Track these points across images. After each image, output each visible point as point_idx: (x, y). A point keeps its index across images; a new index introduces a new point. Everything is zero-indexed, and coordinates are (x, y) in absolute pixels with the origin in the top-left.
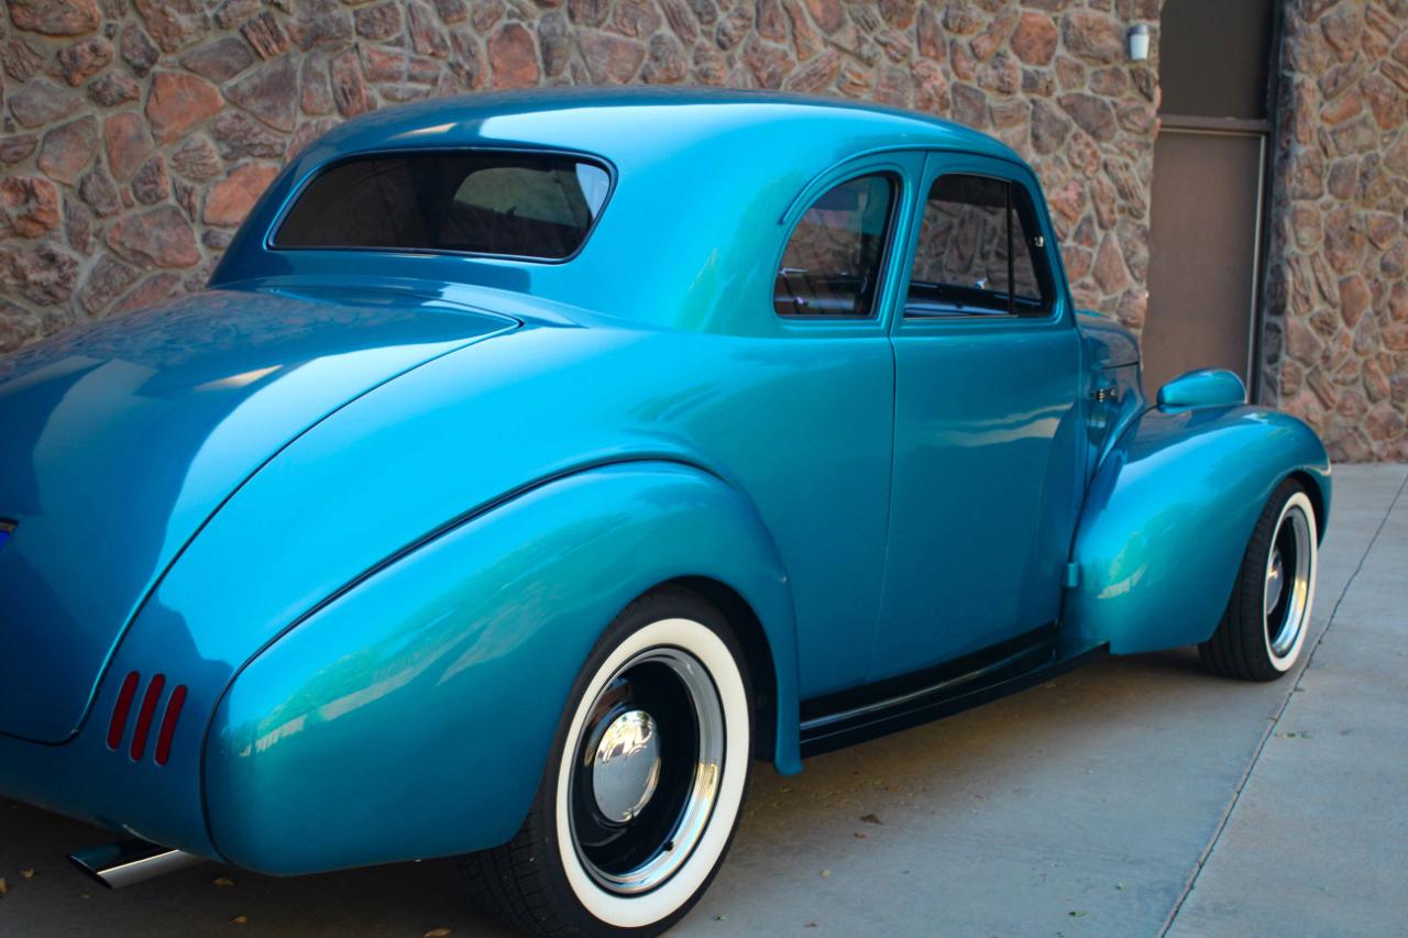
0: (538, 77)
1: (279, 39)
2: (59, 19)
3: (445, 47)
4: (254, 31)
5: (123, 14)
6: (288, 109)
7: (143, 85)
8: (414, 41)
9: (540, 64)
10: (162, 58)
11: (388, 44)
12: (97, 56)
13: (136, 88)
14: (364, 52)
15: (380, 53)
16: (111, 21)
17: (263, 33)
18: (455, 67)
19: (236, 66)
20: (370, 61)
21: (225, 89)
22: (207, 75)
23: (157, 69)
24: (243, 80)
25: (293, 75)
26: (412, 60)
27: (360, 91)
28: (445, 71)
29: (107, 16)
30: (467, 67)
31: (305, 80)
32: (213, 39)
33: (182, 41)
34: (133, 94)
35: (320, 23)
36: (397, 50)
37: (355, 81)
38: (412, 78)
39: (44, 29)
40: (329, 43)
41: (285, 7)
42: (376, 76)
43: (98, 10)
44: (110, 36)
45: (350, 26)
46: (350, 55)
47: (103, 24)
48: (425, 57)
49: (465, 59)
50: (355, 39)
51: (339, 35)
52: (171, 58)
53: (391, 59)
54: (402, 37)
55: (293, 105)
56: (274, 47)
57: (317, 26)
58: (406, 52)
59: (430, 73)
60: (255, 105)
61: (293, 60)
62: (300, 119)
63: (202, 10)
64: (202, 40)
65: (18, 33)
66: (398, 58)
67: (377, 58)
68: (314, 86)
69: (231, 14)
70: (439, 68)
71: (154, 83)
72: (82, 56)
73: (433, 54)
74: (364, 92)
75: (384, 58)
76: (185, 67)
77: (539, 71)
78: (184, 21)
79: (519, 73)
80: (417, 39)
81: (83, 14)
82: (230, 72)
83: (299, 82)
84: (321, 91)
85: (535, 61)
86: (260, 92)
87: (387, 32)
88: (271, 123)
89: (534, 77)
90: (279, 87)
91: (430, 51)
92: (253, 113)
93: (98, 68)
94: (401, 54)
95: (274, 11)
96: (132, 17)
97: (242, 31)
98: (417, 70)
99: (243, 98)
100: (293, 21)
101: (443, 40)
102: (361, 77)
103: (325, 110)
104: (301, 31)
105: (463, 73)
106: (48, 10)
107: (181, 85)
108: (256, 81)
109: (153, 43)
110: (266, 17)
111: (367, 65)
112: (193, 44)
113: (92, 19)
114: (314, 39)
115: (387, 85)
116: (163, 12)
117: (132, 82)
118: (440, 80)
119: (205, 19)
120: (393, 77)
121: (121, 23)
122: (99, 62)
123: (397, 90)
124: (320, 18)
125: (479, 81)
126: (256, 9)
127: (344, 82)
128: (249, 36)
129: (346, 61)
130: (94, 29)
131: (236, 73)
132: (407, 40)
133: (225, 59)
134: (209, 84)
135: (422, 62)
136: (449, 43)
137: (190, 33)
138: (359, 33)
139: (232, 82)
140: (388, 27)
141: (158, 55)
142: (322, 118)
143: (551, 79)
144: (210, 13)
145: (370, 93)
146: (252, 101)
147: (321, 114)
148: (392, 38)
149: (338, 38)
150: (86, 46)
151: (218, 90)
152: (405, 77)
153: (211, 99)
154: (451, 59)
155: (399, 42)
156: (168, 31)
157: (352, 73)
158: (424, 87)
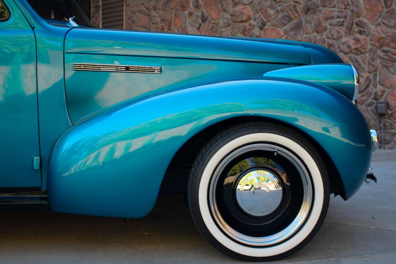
0: (383, 9)
1: (297, 12)
2: (241, 18)
3: (349, 5)
4: (290, 11)
5: (258, 13)
6: (300, 33)
7: (263, 32)
8: (338, 5)
9: (383, 4)
10: (267, 24)
11: (331, 8)
12: (251, 26)
13: (261, 34)
14: (323, 12)
15: (328, 11)
16: (255, 16)
17: (293, 11)
18: (352, 11)
19: (286, 22)
20: (325, 14)
21: (283, 30)
22: (278, 27)
23: (266, 27)
24: (287, 27)
25: (302, 22)
26: (338, 11)
27: (321, 24)
28: (349, 13)
29: (255, 14)
30: (356, 10)
31: (306, 23)
32: (280, 16)
33: (271, 18)
34: (260, 35)
35: (308, 5)
36: (334, 9)
37: (320, 22)
38: (338, 17)
39: (238, 21)
40: (312, 11)
41: (299, 2)
42: (327, 19)
43: (252, 13)
44: (254, 20)
45: (319, 4)
46: (319, 13)
47: (253, 17)
48: (342, 10)
49: (356, 8)
50: (321, 8)
51: (314, 7)
52: (270, 23)
53: (331, 12)
54: (335, 4)
55: (302, 32)
56: (296, 15)
57: (308, 6)
58: (336, 9)
59: (344, 15)
60: (292, 34)
61: (302, 18)
62: (305, 36)
63: (277, 8)
64: (277, 16)
65: (234, 23)
66: (334, 11)
67: (327, 13)
68: (308, 25)
69: (284, 7)
70: (347, 12)
71: (265, 31)
72: (247, 27)
73: (345, 8)
74: (323, 24)
75: (329, 12)
76: (272, 25)
77: (383, 7)
78: (271, 12)
79: (375, 9)
80: (339, 4)
81: (247, 15)
82: (284, 25)
83: (304, 24)
84: (310, 26)
85: (381, 3)
86: (292, 29)
87: (330, 4)
88: (296, 38)
89: (381, 10)
90: (298, 27)
91: (344, 7)
92: (291, 36)
93: (252, 29)
94: (335, 10)
95: (296, 4)
96: (260, 13)
97: (288, 12)
98: (340, 14)
99: (288, 32)
100: (301, 6)
101: (348, 3)
102: (322, 19)
103: (311, 32)
104: (303, 9)
105: (355, 13)
106: (239, 16)
107: (272, 31)
108: (291, 26)
109: (265, 20)
110: (294, 6)
111: (324, 16)
112: (275, 18)
113: (249, 16)
114: (307, 11)
115: (330, 21)
116: (266, 10)
117: (260, 32)
118: (348, 17)
119: (277, 10)
120: (332, 18)
121: (257, 16)
122: (251, 28)
123: (333, 22)
124: (309, 3)
125: (360, 14)
126: (291, 4)
127: (317, 22)
128: (289, 13)
129: (317, 15)
130: (250, 19)
131: (286, 24)
132: (337, 5)
133: (283, 21)
134: (279, 29)
135: (341, 12)
136: (350, 3)
137: (273, 15)
138: (322, 6)
139: (285, 28)
140: (330, 2)
141: (266, 23)
142: (310, 35)
143: (388, 9)
144: (279, 8)
145: (325, 24)
146: (290, 32)
147: (310, 33)
148: (332, 5)
149: (314, 9)
150: (248, 24)
151: (281, 31)
152: (336, 17)
153: (279, 33)
154: (351, 8)
155: (334, 6)
156: (267, 16)
157: (319, 19)
158: (341, 20)
